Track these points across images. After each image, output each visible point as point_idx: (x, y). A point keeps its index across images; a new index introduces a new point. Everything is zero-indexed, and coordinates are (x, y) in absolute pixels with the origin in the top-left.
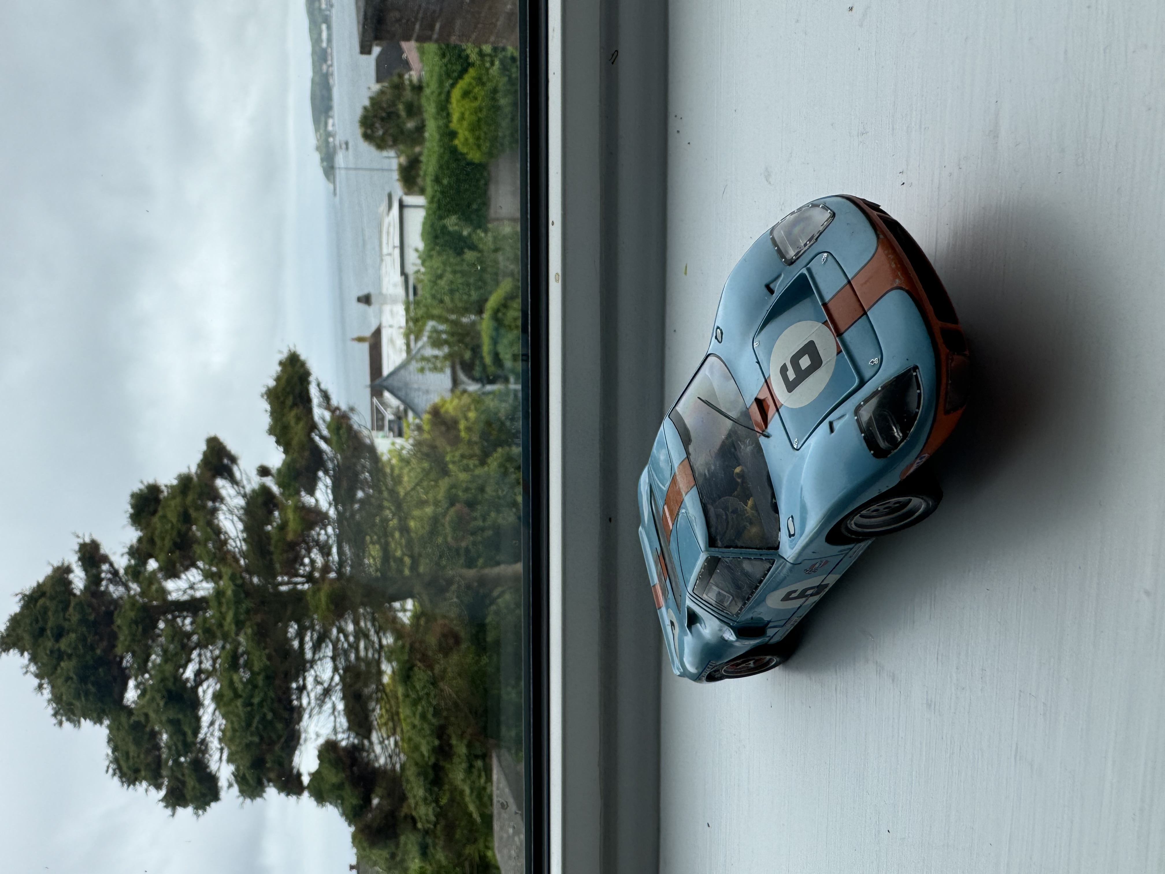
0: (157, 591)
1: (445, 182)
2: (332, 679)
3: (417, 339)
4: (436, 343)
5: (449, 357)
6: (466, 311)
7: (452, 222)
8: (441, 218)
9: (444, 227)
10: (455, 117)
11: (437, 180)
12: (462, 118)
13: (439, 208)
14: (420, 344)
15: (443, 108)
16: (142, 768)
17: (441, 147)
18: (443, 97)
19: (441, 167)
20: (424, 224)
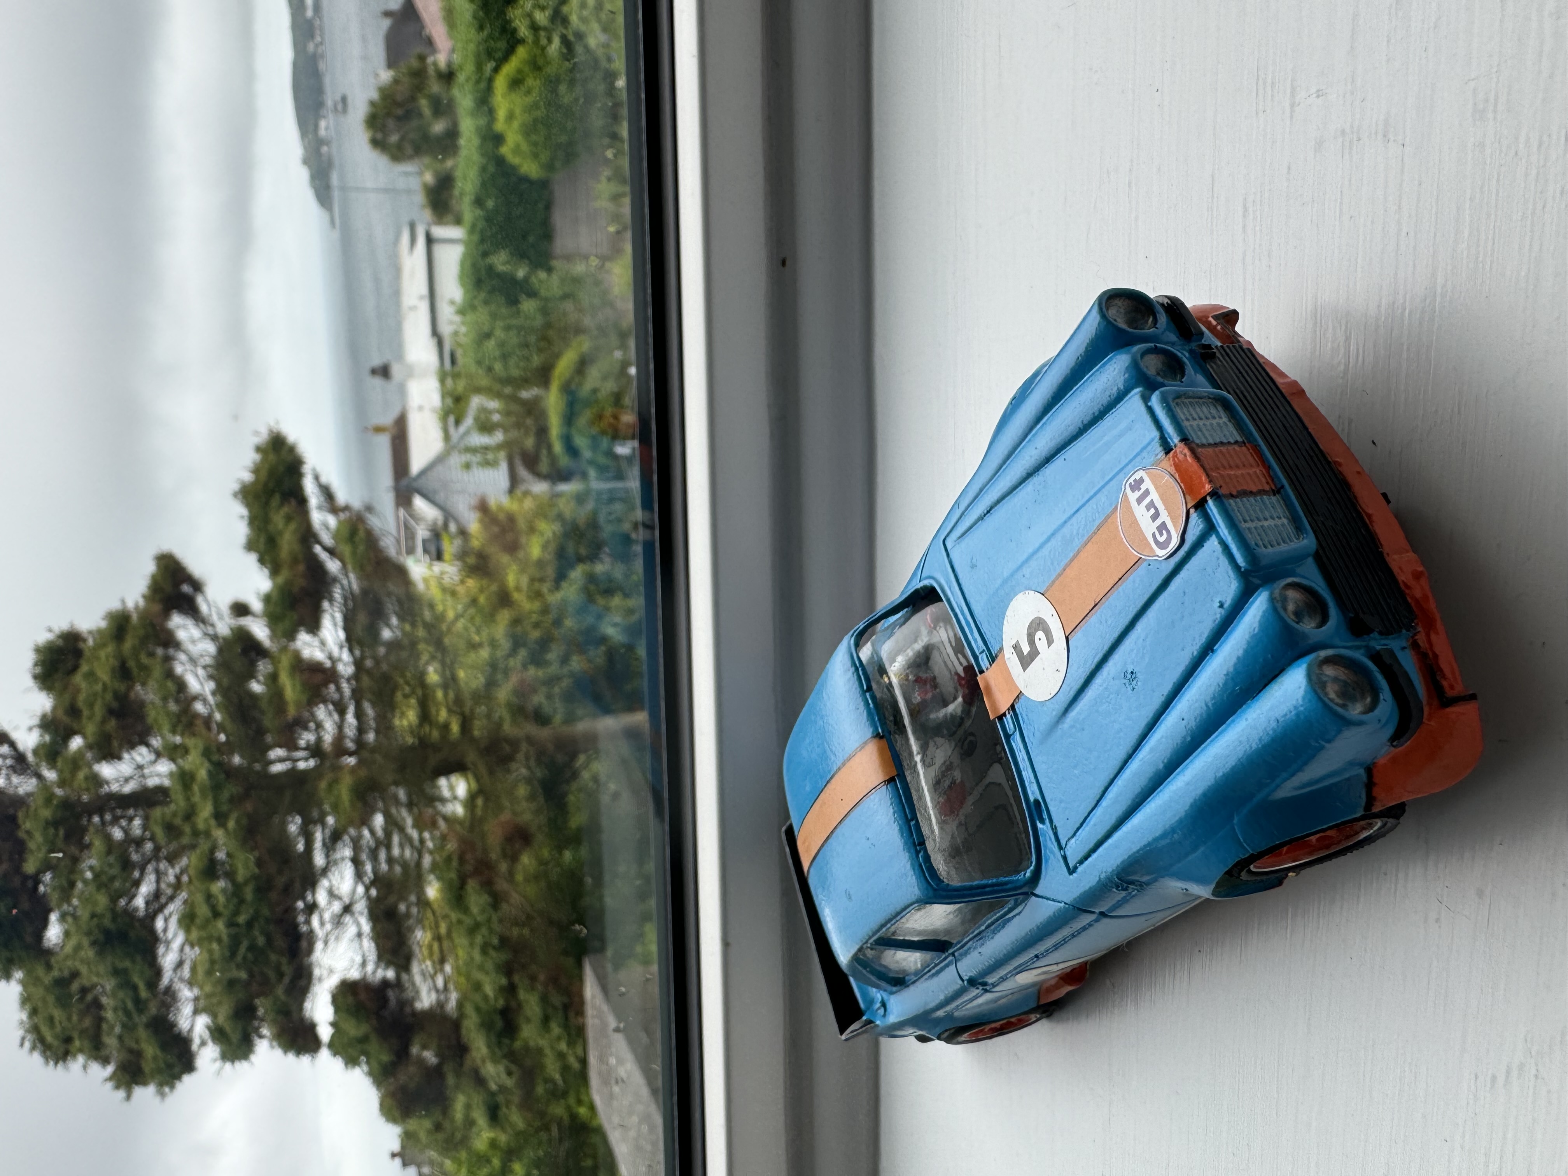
0: (86, 778)
1: (490, 204)
2: (354, 891)
3: (458, 422)
4: (485, 427)
5: (505, 445)
6: (524, 382)
7: (501, 261)
8: (485, 254)
9: (490, 269)
10: (501, 114)
11: (479, 202)
12: (510, 117)
13: (482, 241)
14: (462, 429)
15: (484, 101)
16: (75, 1035)
17: (482, 155)
18: (483, 85)
19: (484, 184)
20: (462, 264)
